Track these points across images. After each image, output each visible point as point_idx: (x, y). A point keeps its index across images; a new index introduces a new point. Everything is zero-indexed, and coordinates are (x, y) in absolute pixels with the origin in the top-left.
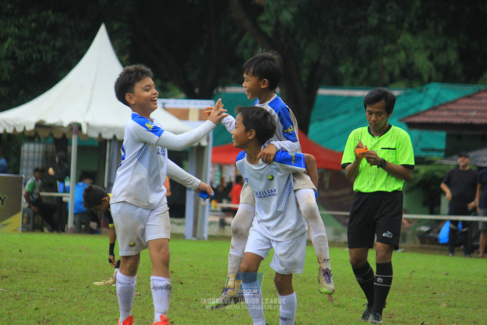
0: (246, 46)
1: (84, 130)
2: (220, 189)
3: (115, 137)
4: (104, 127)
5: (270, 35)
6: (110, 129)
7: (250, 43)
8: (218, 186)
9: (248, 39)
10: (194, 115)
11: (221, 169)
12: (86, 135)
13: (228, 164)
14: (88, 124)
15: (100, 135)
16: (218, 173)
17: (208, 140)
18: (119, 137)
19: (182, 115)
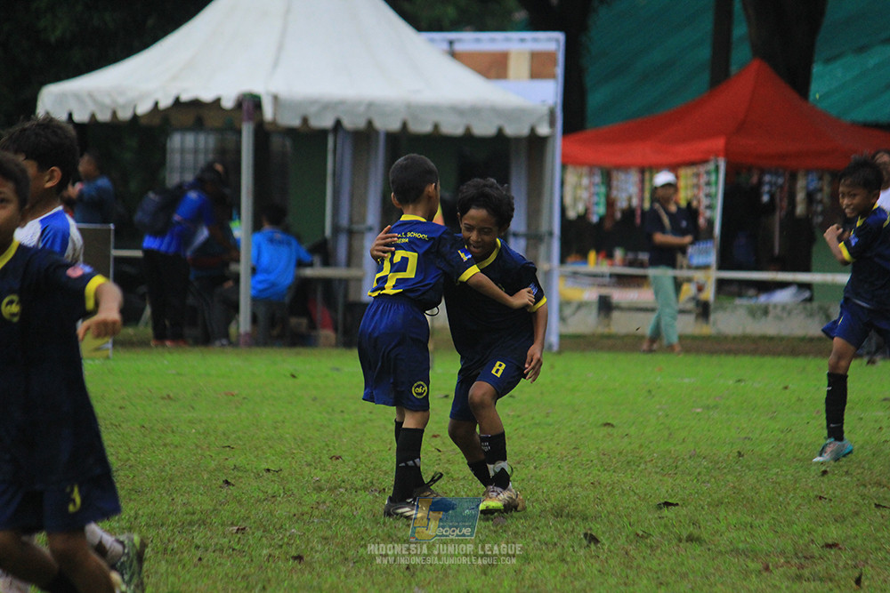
1: (268, 113)
2: (608, 225)
3: (338, 124)
4: (313, 102)
6: (327, 106)
8: (602, 219)
10: (519, 66)
11: (608, 180)
12: (274, 123)
13: (624, 168)
14: (276, 98)
15: (305, 120)
16: (603, 190)
17: (552, 124)
18: (348, 123)
19: (494, 67)
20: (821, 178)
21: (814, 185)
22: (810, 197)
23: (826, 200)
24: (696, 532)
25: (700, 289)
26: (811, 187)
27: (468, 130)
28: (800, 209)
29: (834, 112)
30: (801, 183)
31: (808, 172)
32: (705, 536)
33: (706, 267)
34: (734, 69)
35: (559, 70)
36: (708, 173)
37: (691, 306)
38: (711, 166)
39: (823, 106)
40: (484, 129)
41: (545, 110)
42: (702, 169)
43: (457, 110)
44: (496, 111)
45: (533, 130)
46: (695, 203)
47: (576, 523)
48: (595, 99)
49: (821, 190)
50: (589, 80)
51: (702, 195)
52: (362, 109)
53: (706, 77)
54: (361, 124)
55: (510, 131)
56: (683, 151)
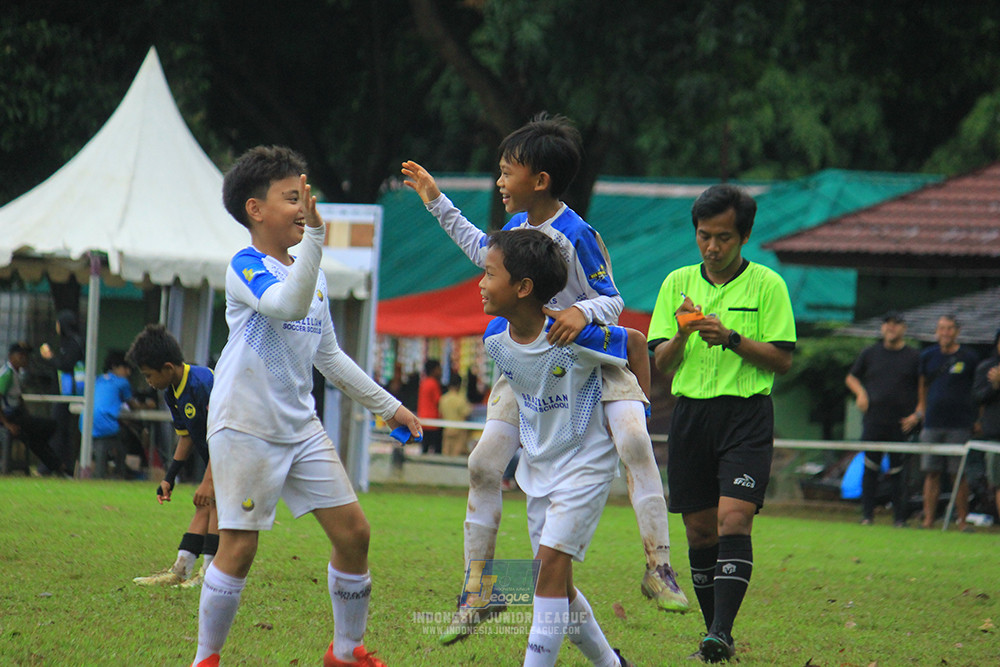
0: (446, 93)
1: (114, 266)
2: (395, 387)
5: (497, 71)
7: (456, 87)
8: (390, 382)
9: (451, 79)
10: (340, 235)
12: (118, 277)
13: (412, 336)
14: (121, 254)
15: (147, 276)
16: (391, 355)
17: (369, 288)
18: (185, 281)
35: (377, 240)
41: (362, 275)
45: (351, 293)
52: (199, 267)
54: (197, 281)
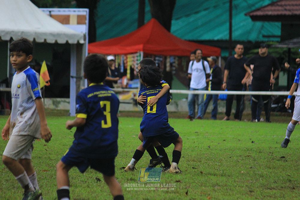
3: (11, 39)
4: (3, 31)
6: (8, 33)
10: (73, 20)
17: (85, 39)
18: (15, 38)
19: (65, 20)
20: (175, 59)
21: (172, 60)
22: (171, 65)
23: (177, 66)
24: (133, 177)
25: (135, 95)
26: (172, 62)
27: (56, 41)
28: (168, 69)
29: (179, 36)
30: (168, 60)
31: (170, 56)
32: (136, 178)
33: (137, 88)
34: (146, 22)
35: (87, 21)
36: (137, 56)
37: (132, 101)
38: (138, 54)
39: (175, 34)
40: (62, 41)
41: (82, 35)
42: (135, 55)
43: (52, 35)
44: (65, 35)
45: (78, 41)
46: (133, 67)
47: (93, 174)
48: (99, 31)
49: (174, 62)
50: (97, 25)
51: (135, 64)
52: (20, 34)
53: (136, 24)
55: (70, 42)
56: (129, 49)
